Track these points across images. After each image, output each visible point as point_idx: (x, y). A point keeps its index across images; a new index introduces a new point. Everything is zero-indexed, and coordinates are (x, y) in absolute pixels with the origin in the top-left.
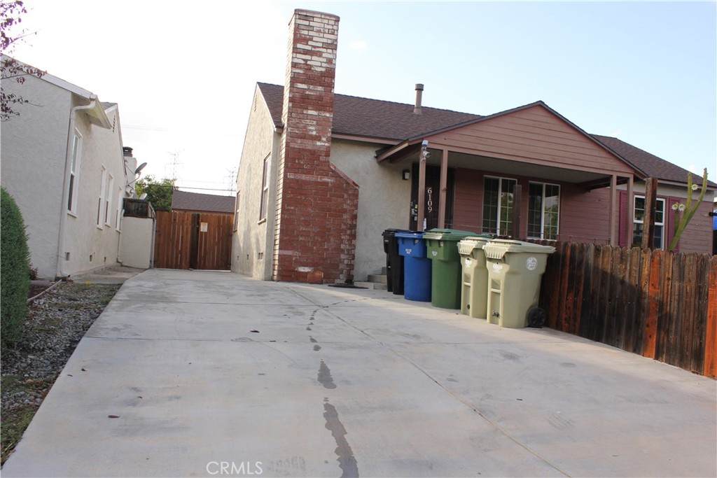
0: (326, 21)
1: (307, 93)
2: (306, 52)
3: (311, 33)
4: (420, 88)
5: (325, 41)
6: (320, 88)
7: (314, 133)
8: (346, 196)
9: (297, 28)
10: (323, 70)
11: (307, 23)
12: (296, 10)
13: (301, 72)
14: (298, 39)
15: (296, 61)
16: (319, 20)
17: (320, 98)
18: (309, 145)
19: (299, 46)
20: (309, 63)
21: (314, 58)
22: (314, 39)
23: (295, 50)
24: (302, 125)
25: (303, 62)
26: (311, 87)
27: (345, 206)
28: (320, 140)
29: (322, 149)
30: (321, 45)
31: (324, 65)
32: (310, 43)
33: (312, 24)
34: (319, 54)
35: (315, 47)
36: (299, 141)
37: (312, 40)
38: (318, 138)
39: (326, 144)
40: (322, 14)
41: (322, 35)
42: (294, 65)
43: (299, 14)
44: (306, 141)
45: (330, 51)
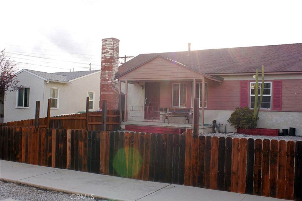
0: (110, 41)
1: (105, 66)
2: (105, 53)
3: (106, 46)
4: (189, 44)
5: (110, 47)
6: (109, 64)
7: (107, 79)
8: (116, 98)
9: (103, 45)
10: (109, 57)
11: (105, 43)
12: (102, 40)
13: (104, 59)
14: (103, 49)
15: (103, 56)
16: (108, 41)
17: (109, 67)
18: (106, 83)
19: (103, 51)
20: (106, 56)
21: (107, 54)
22: (107, 48)
23: (102, 53)
24: (104, 77)
25: (104, 56)
26: (106, 64)
27: (116, 101)
28: (109, 81)
29: (110, 83)
30: (108, 49)
31: (110, 56)
32: (106, 49)
33: (106, 43)
34: (108, 52)
35: (107, 50)
36: (104, 82)
37: (106, 48)
38: (108, 80)
39: (111, 82)
40: (109, 39)
41: (109, 46)
42: (102, 58)
43: (104, 41)
44: (105, 82)
45: (111, 50)
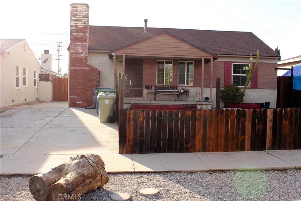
0: (83, 7)
1: (77, 36)
2: (76, 20)
3: (77, 13)
4: (146, 21)
5: (83, 15)
6: (82, 34)
7: (80, 51)
8: (94, 74)
9: (72, 11)
10: (83, 26)
11: (75, 9)
12: (71, 4)
13: (74, 28)
14: (72, 15)
15: (72, 24)
16: (80, 7)
17: (82, 38)
18: (78, 56)
19: (73, 18)
20: (77, 24)
21: (79, 22)
22: (79, 15)
23: (72, 20)
24: (75, 49)
25: (75, 24)
26: (78, 34)
27: (94, 78)
28: (83, 54)
29: (84, 57)
30: (81, 17)
31: (83, 24)
32: (77, 16)
33: (77, 9)
34: (81, 20)
35: (79, 18)
36: (75, 55)
37: (77, 15)
38: (82, 53)
39: (85, 55)
40: (81, 4)
41: (81, 13)
42: (71, 26)
43: (74, 6)
44: (77, 55)
45: (85, 19)
